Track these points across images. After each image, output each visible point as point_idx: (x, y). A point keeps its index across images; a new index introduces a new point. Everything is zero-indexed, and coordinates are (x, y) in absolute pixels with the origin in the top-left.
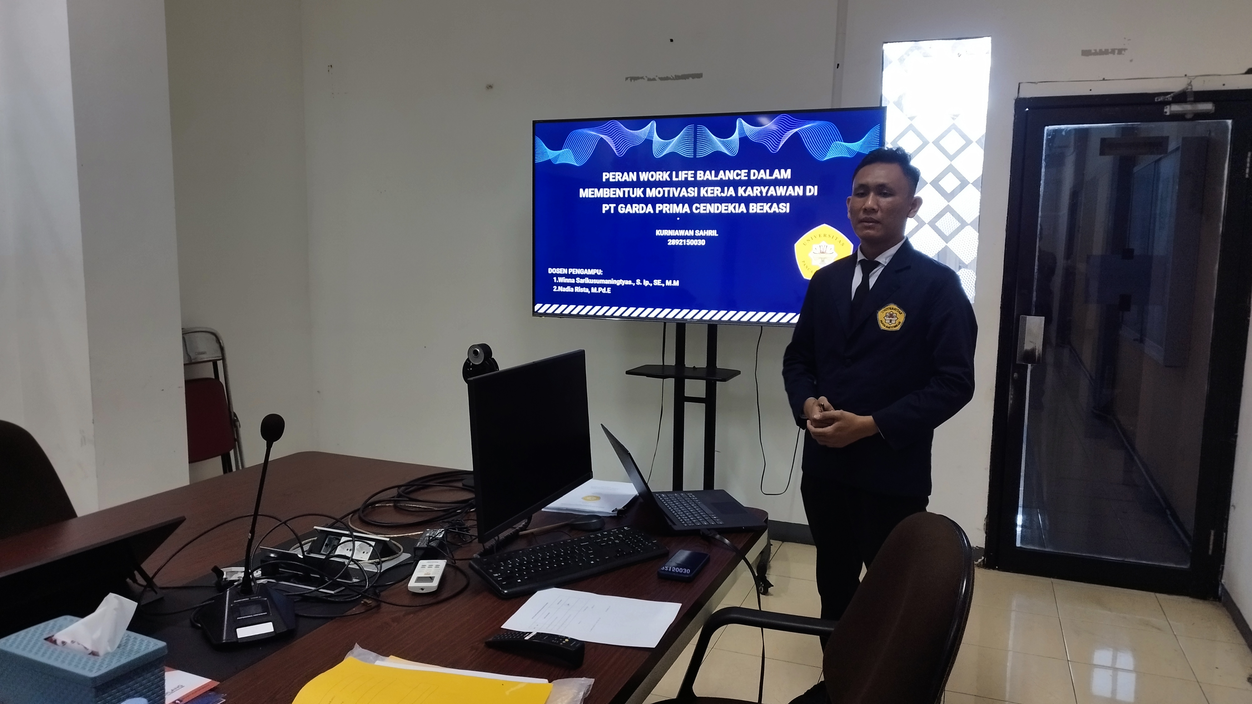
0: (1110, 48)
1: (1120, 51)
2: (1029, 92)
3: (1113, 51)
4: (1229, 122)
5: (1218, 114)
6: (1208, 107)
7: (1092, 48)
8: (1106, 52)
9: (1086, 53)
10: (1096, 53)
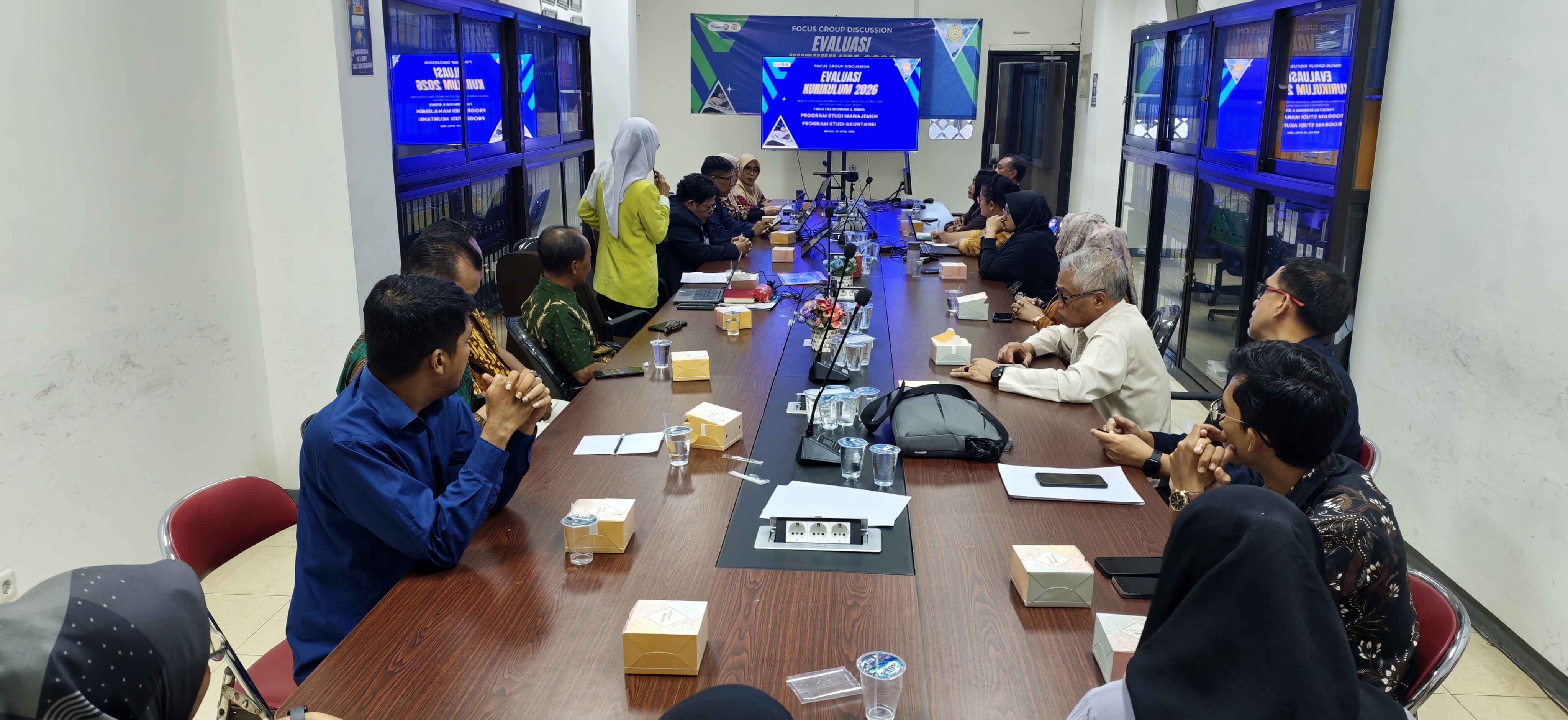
0: (1024, 31)
1: (1028, 33)
2: (994, 48)
3: (1025, 33)
4: (1066, 63)
5: (1062, 60)
6: (1058, 58)
7: (1017, 31)
8: (1022, 33)
9: (1015, 33)
10: (1018, 33)
